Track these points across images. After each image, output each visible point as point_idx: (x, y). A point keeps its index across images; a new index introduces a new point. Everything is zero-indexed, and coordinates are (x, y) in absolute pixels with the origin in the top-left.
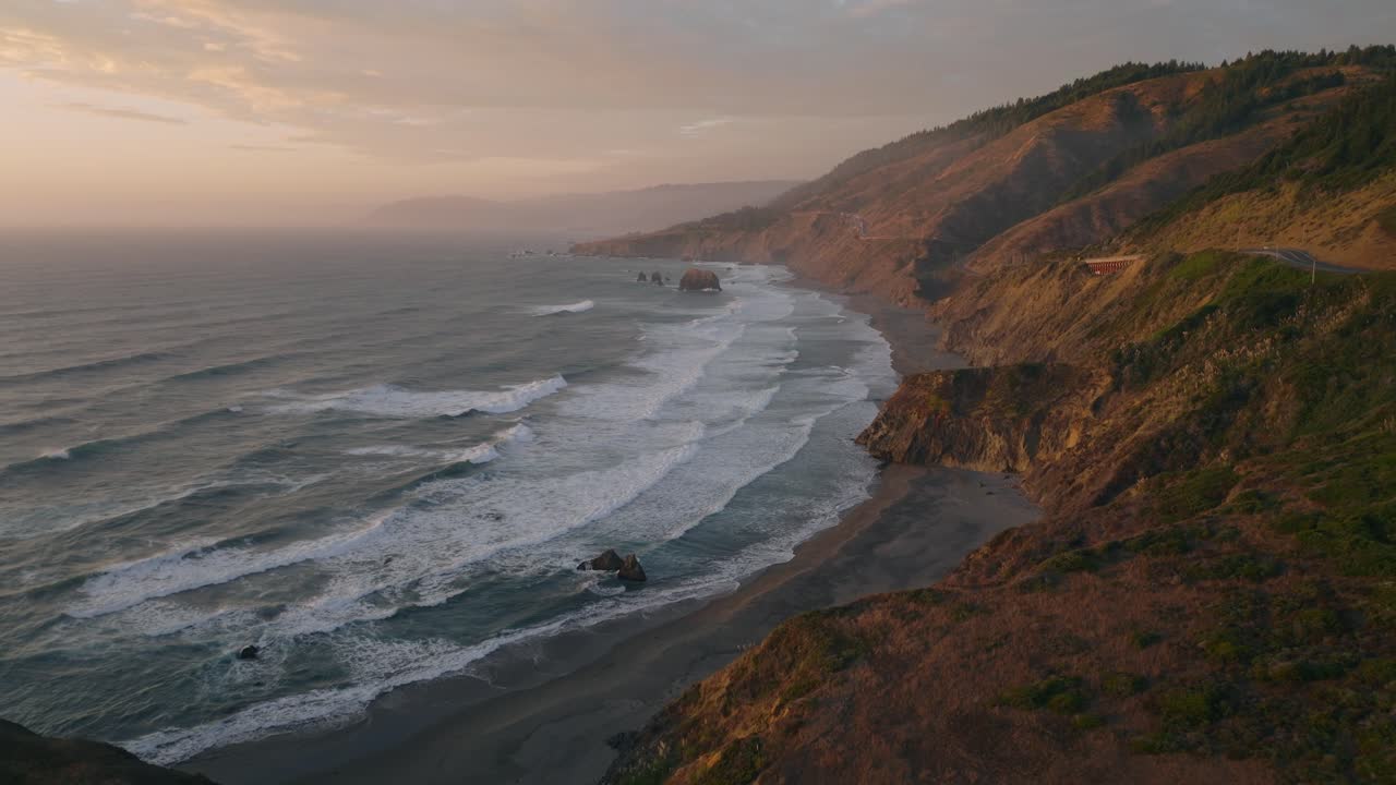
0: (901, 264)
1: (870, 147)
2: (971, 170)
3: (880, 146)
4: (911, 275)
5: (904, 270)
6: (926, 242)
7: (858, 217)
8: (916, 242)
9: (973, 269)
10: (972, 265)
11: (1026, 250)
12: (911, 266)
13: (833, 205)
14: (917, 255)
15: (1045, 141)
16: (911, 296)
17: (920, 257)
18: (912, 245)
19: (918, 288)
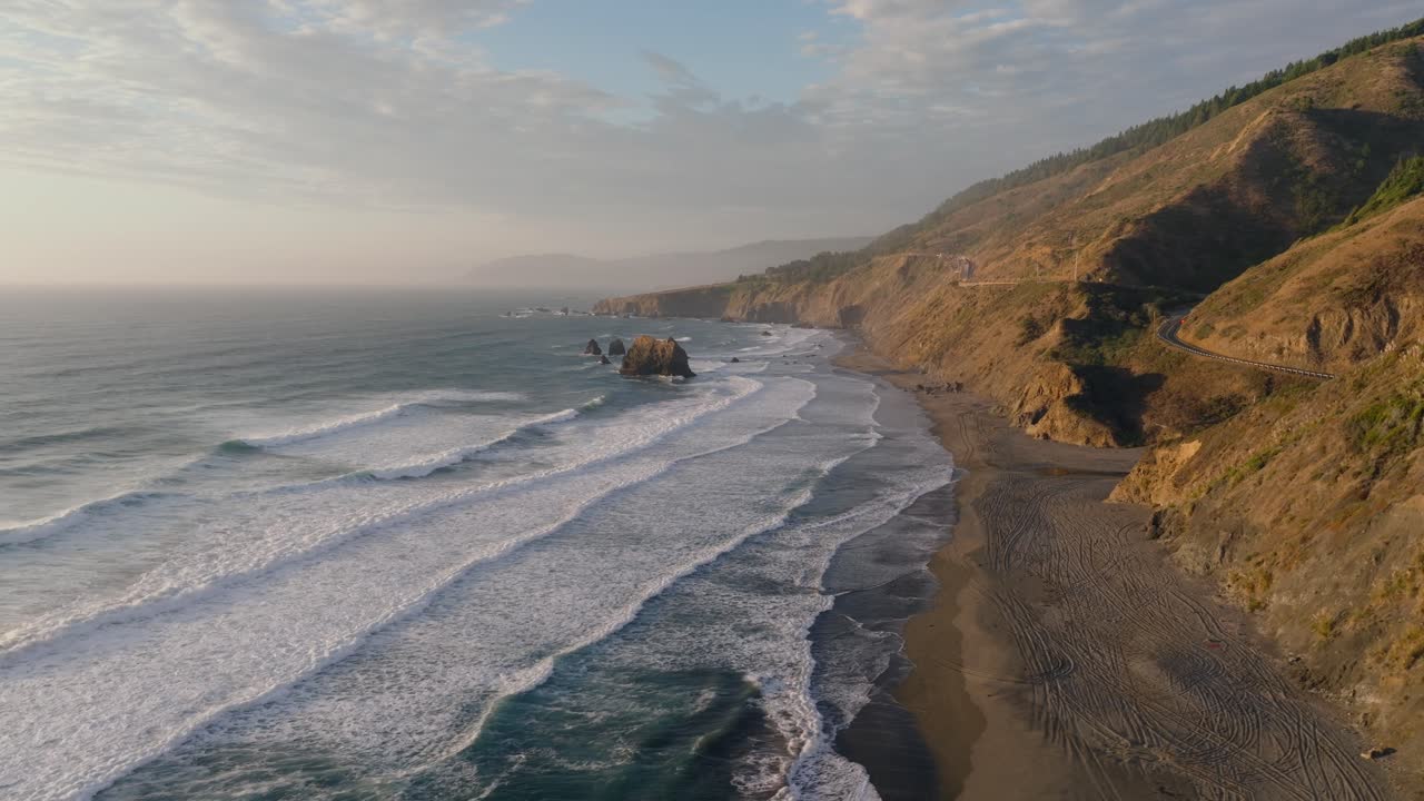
0: (1033, 330)
1: (989, 177)
2: (1148, 177)
3: (1000, 176)
4: (1055, 355)
5: (1037, 344)
6: (1086, 287)
7: (963, 258)
8: (1063, 287)
9: (1203, 344)
10: (1201, 335)
11: (1354, 298)
12: (1053, 335)
13: (929, 243)
14: (1065, 311)
15: (1290, 118)
16: (1058, 410)
17: (1073, 315)
18: (1056, 293)
19: (1075, 390)
